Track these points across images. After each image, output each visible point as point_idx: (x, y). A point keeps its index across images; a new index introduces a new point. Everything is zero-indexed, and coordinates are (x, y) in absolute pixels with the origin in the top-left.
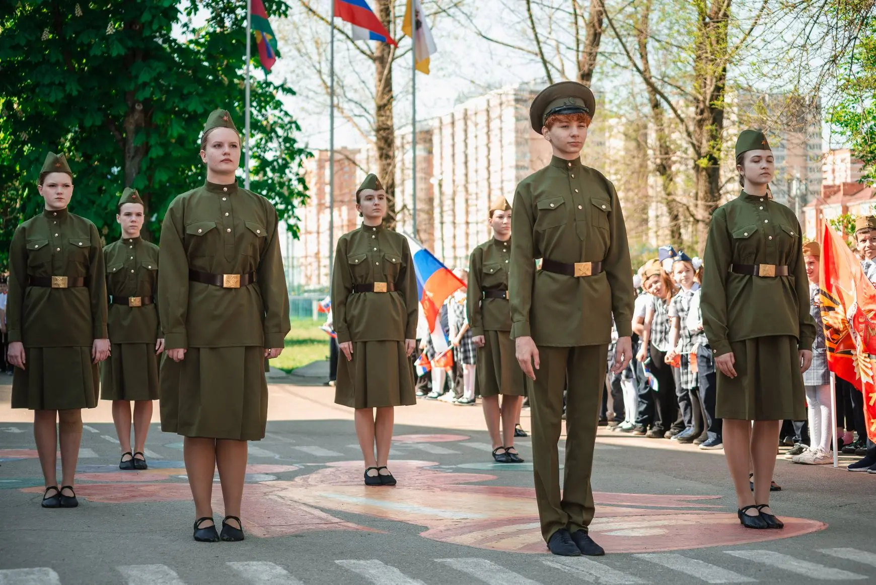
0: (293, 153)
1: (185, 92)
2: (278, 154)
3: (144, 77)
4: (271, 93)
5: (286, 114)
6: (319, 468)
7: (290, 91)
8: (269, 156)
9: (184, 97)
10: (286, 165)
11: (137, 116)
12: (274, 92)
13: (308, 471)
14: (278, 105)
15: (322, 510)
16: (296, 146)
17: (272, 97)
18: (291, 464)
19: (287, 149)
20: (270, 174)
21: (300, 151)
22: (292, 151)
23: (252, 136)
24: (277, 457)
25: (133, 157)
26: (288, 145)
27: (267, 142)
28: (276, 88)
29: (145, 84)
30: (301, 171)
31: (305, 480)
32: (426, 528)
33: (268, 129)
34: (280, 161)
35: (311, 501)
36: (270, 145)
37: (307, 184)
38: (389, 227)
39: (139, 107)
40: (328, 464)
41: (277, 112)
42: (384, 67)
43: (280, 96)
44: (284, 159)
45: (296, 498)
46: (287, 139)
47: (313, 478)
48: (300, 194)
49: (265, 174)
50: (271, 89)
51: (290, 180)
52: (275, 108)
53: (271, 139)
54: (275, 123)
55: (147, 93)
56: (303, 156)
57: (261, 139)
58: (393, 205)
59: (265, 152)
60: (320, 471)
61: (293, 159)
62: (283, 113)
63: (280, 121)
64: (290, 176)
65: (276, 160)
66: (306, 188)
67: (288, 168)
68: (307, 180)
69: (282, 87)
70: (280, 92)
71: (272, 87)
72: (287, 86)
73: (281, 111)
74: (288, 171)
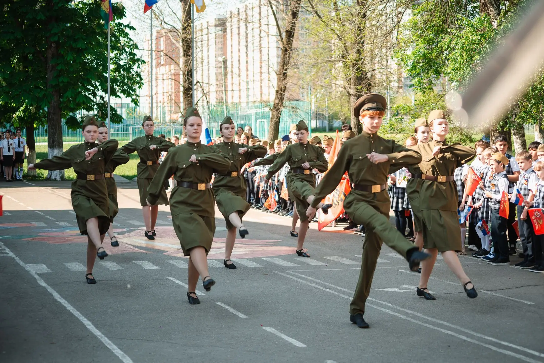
0: (134, 61)
1: (76, 38)
2: (126, 61)
3: (54, 31)
4: (122, 29)
5: (130, 40)
6: (135, 230)
7: (132, 28)
8: (122, 63)
9: (75, 41)
10: (130, 67)
11: (53, 49)
12: (124, 29)
13: (131, 231)
14: (126, 35)
15: (133, 246)
16: (136, 58)
17: (123, 31)
18: (124, 228)
19: (131, 58)
20: (122, 72)
21: (138, 60)
22: (134, 60)
23: (112, 52)
24: (119, 225)
25: (51, 71)
26: (131, 57)
27: (120, 55)
28: (125, 27)
29: (55, 34)
30: (139, 70)
31: (129, 235)
32: (167, 251)
33: (121, 48)
34: (127, 65)
35: (129, 243)
36: (122, 56)
37: (142, 77)
38: (189, 94)
39: (54, 45)
40: (139, 228)
41: (125, 39)
42: (186, 5)
43: (127, 30)
44: (130, 64)
45: (124, 241)
46: (131, 54)
47: (132, 234)
48: (138, 83)
49: (119, 72)
50: (122, 27)
51: (133, 75)
52: (125, 37)
53: (122, 53)
54: (125, 45)
55: (56, 39)
56: (140, 63)
57: (117, 54)
58: (191, 82)
59: (119, 61)
60: (135, 231)
61: (135, 64)
62: (129, 39)
63: (127, 44)
64: (133, 73)
65: (126, 65)
66: (141, 79)
67: (132, 69)
68: (142, 74)
69: (128, 26)
70: (127, 28)
71: (123, 26)
72: (131, 25)
73: (128, 38)
74: (131, 70)
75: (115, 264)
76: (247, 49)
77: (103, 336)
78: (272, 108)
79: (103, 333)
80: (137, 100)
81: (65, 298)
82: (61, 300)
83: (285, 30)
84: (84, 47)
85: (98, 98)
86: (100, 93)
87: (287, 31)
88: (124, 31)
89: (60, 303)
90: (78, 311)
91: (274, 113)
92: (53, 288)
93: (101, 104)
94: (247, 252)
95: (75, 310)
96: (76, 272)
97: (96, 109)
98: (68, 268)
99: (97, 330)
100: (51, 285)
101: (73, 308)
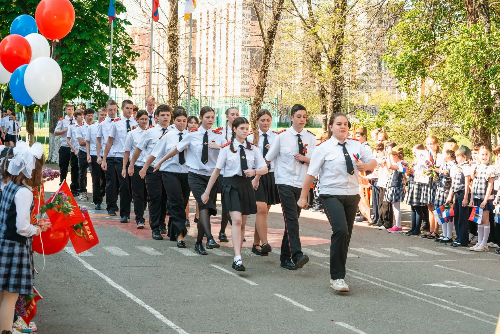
1: (81, 29)
2: (122, 54)
4: (119, 23)
5: (126, 34)
7: (129, 23)
8: (117, 55)
10: (125, 60)
12: (121, 23)
14: (122, 29)
16: (131, 51)
21: (133, 53)
22: (129, 53)
26: (127, 50)
28: (122, 21)
30: (133, 63)
36: (118, 49)
37: (136, 69)
38: (174, 87)
43: (123, 25)
44: (125, 57)
46: (126, 47)
48: (132, 74)
49: (115, 64)
50: (119, 22)
51: (128, 67)
53: (118, 46)
54: (121, 38)
56: (134, 56)
58: (176, 75)
59: (115, 53)
61: (129, 57)
62: (124, 34)
63: (123, 38)
65: (121, 57)
66: (135, 71)
68: (136, 66)
69: (125, 21)
70: (123, 23)
71: (120, 20)
72: (127, 21)
73: (124, 32)
74: (126, 63)
75: (152, 249)
76: (214, 48)
77: (177, 327)
78: (252, 103)
79: (176, 324)
80: (131, 91)
81: (120, 284)
82: (117, 286)
83: (267, 31)
84: (87, 39)
85: (95, 87)
86: (97, 82)
87: (269, 32)
88: (120, 26)
89: (117, 289)
90: (139, 299)
91: (254, 108)
92: (103, 273)
93: (98, 93)
94: (275, 241)
95: (136, 297)
96: (118, 256)
97: (93, 97)
98: (108, 252)
99: (169, 321)
100: (100, 270)
101: (133, 296)
